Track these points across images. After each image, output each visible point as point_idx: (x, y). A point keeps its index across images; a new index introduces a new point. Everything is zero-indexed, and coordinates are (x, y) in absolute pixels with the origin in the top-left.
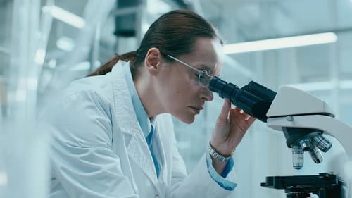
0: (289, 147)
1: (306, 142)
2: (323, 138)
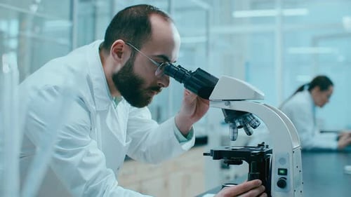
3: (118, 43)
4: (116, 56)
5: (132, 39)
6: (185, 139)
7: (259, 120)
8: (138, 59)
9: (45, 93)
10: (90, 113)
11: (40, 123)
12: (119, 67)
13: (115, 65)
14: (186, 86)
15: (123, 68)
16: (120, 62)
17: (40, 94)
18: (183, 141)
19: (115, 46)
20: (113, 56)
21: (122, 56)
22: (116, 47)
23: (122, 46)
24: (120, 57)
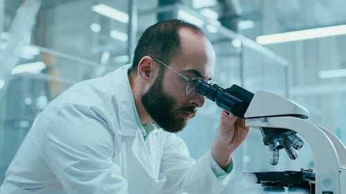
0: (266, 144)
1: (279, 141)
2: (296, 137)
3: (145, 60)
4: (144, 75)
5: (160, 54)
6: (224, 172)
7: (302, 139)
8: (167, 75)
9: (64, 112)
10: (113, 135)
11: (59, 145)
12: (148, 87)
13: (143, 85)
14: (218, 104)
15: (152, 88)
16: (148, 81)
17: (59, 113)
18: (222, 175)
19: (142, 63)
20: (141, 74)
21: (150, 74)
22: (143, 65)
23: (150, 64)
24: (148, 76)
